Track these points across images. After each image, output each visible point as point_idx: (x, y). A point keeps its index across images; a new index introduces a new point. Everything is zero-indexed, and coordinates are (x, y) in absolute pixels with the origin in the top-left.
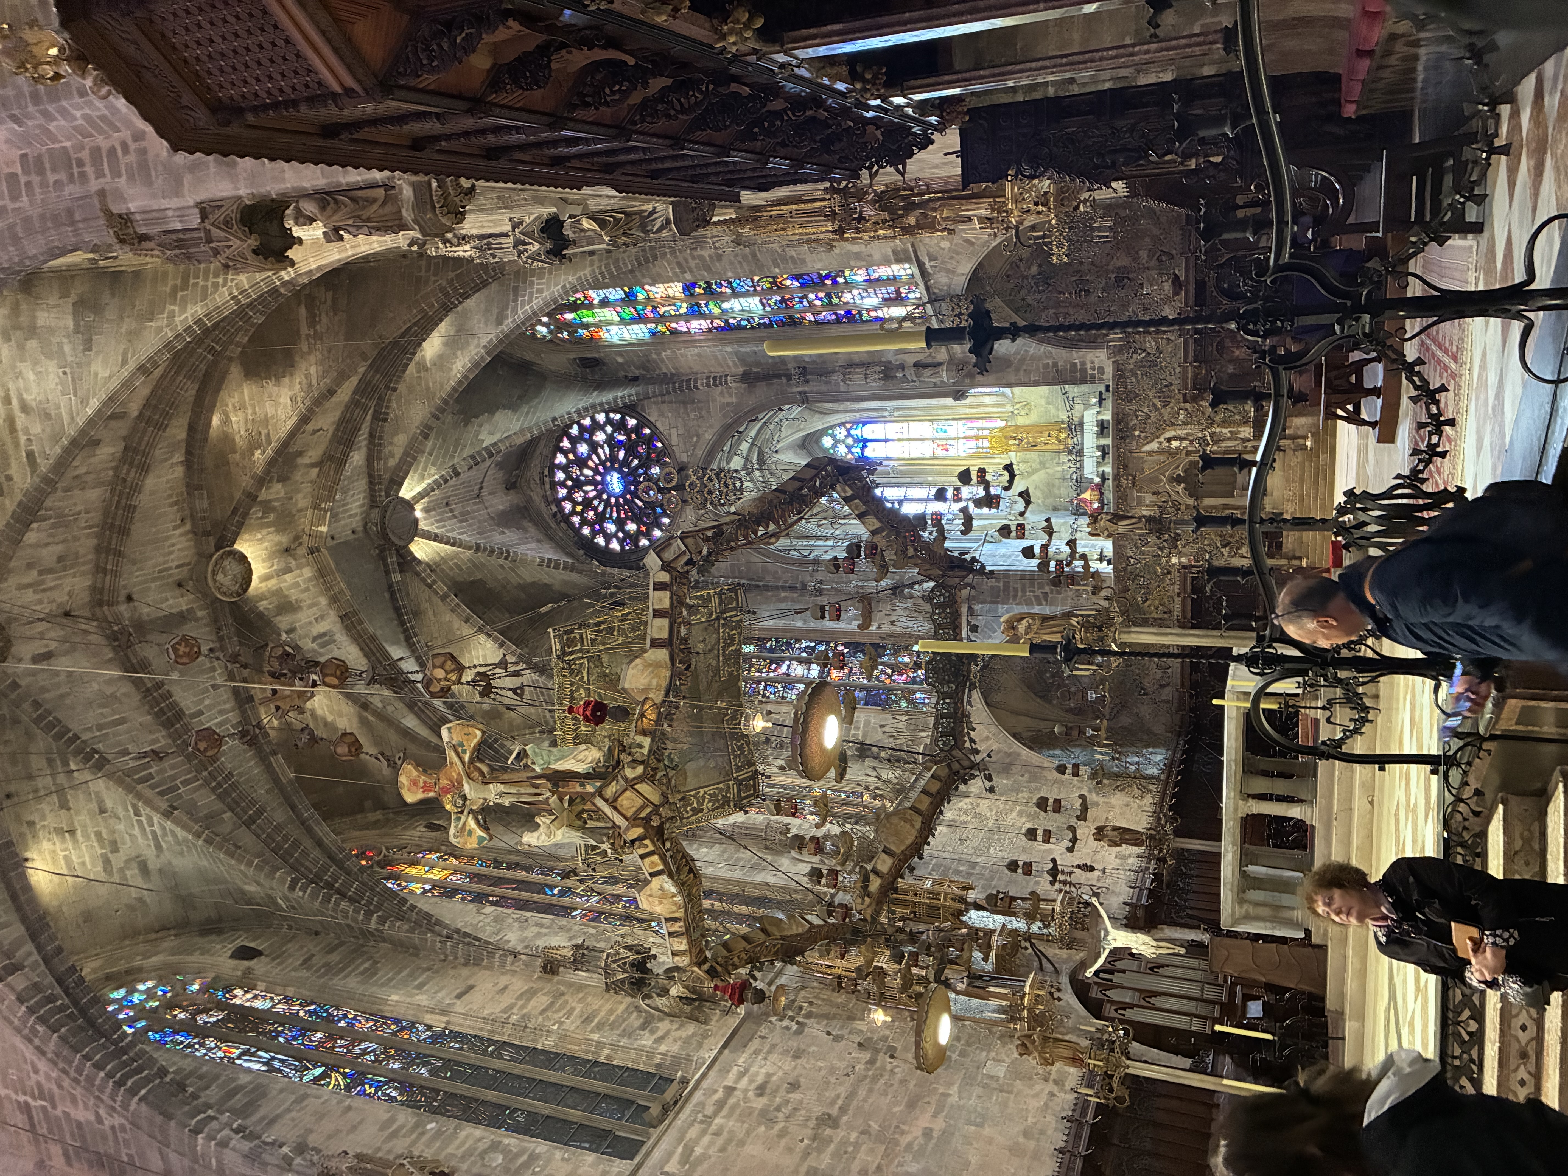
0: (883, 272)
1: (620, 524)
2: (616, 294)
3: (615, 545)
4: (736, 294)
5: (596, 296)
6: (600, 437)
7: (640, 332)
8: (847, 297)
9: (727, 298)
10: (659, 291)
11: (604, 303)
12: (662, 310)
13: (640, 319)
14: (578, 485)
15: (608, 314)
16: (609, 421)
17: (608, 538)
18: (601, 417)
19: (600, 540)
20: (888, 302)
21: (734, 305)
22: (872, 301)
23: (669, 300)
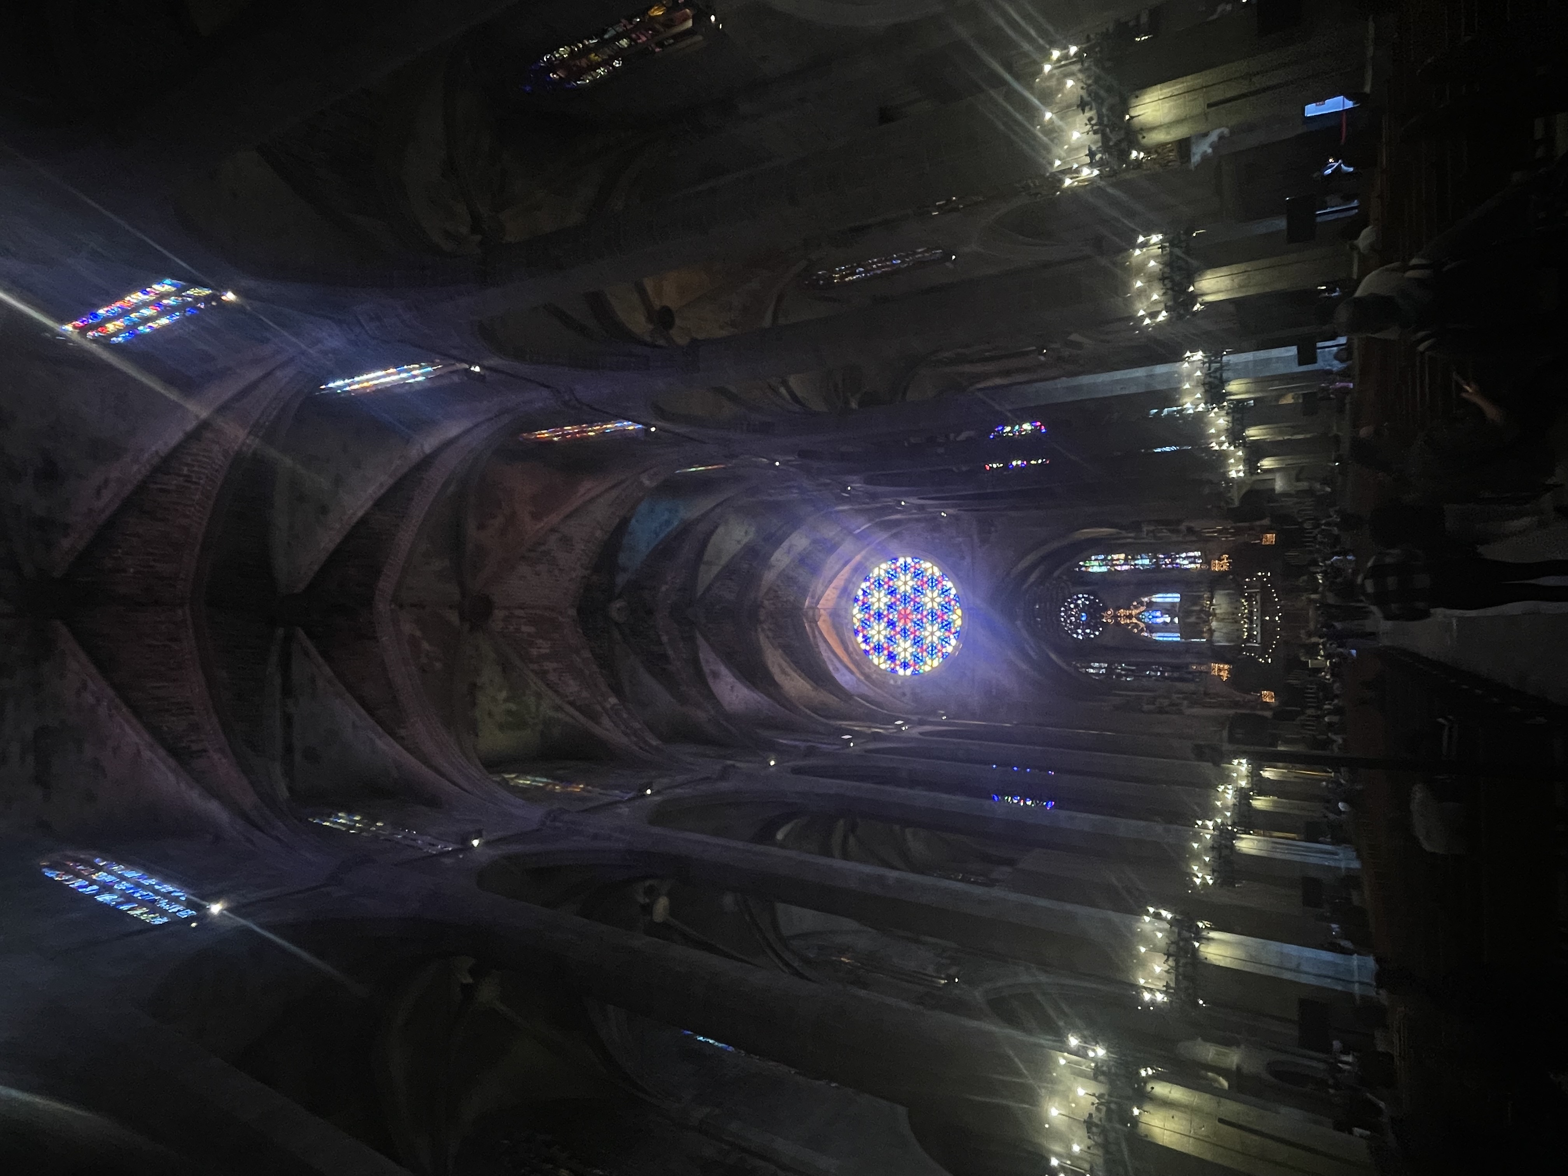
0: (1191, 554)
1: (1083, 631)
2: (1102, 557)
3: (1080, 637)
4: (1142, 558)
5: (1093, 558)
6: (1079, 602)
7: (1104, 569)
8: (1178, 561)
9: (1138, 559)
10: (1115, 557)
11: (1096, 560)
12: (1114, 562)
13: (1106, 565)
14: (1069, 617)
15: (1096, 563)
16: (1083, 597)
17: (1078, 634)
18: (1080, 596)
19: (1075, 636)
20: (1190, 563)
21: (1139, 562)
22: (1186, 562)
23: (1118, 560)
